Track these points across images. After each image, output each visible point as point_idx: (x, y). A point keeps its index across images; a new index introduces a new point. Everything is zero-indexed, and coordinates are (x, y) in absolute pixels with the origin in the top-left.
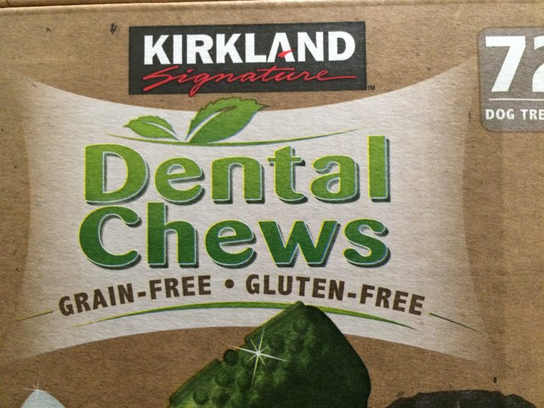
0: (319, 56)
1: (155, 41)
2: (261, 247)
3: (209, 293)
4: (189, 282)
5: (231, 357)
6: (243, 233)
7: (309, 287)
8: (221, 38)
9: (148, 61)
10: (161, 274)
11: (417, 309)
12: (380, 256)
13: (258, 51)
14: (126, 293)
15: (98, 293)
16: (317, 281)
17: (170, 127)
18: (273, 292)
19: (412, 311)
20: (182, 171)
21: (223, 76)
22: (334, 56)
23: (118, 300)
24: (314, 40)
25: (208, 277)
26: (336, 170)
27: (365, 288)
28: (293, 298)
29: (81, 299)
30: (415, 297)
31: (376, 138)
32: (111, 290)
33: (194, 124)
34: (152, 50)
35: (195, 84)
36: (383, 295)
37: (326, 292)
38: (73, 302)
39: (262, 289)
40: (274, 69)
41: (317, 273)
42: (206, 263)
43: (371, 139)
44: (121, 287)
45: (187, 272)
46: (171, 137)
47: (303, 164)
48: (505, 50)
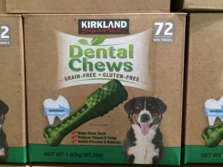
0: (119, 27)
1: (84, 23)
2: (106, 67)
3: (95, 76)
4: (91, 74)
5: (100, 89)
6: (103, 64)
7: (116, 75)
8: (98, 22)
9: (83, 27)
10: (85, 72)
11: (138, 80)
12: (131, 69)
13: (106, 26)
14: (78, 76)
15: (73, 76)
16: (117, 74)
17: (87, 42)
18: (108, 77)
19: (137, 81)
20: (90, 51)
21: (98, 31)
22: (122, 27)
23: (77, 78)
24: (118, 23)
25: (95, 73)
26: (122, 51)
27: (127, 76)
28: (113, 78)
29: (69, 77)
30: (137, 78)
31: (131, 45)
32: (75, 76)
33: (92, 41)
34: (83, 25)
35: (92, 32)
36: (131, 77)
37: (119, 77)
38: (67, 78)
39: (106, 76)
40: (109, 29)
41: (118, 73)
42: (95, 70)
43: (130, 45)
44: (77, 75)
45: (91, 72)
46: (88, 44)
47: (115, 50)
48: (159, 26)
